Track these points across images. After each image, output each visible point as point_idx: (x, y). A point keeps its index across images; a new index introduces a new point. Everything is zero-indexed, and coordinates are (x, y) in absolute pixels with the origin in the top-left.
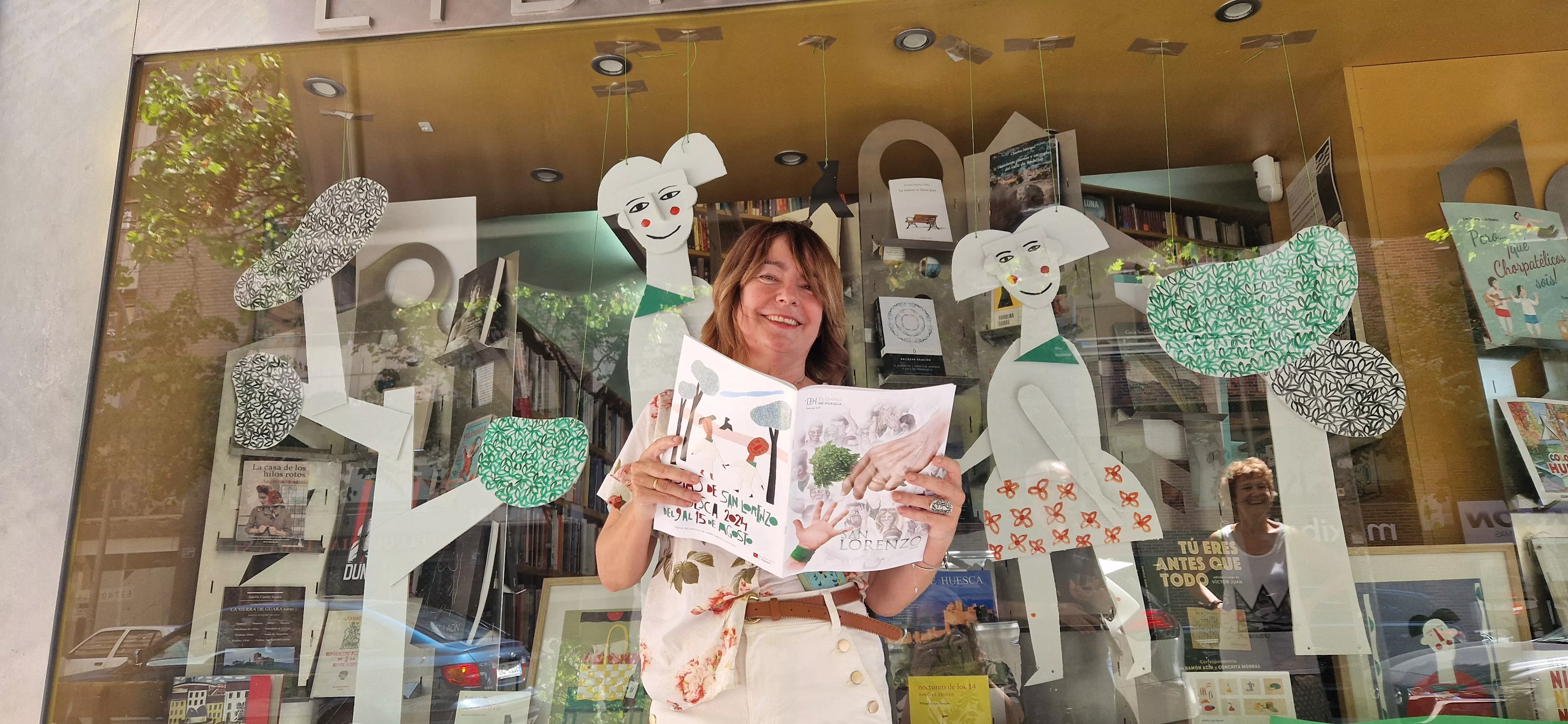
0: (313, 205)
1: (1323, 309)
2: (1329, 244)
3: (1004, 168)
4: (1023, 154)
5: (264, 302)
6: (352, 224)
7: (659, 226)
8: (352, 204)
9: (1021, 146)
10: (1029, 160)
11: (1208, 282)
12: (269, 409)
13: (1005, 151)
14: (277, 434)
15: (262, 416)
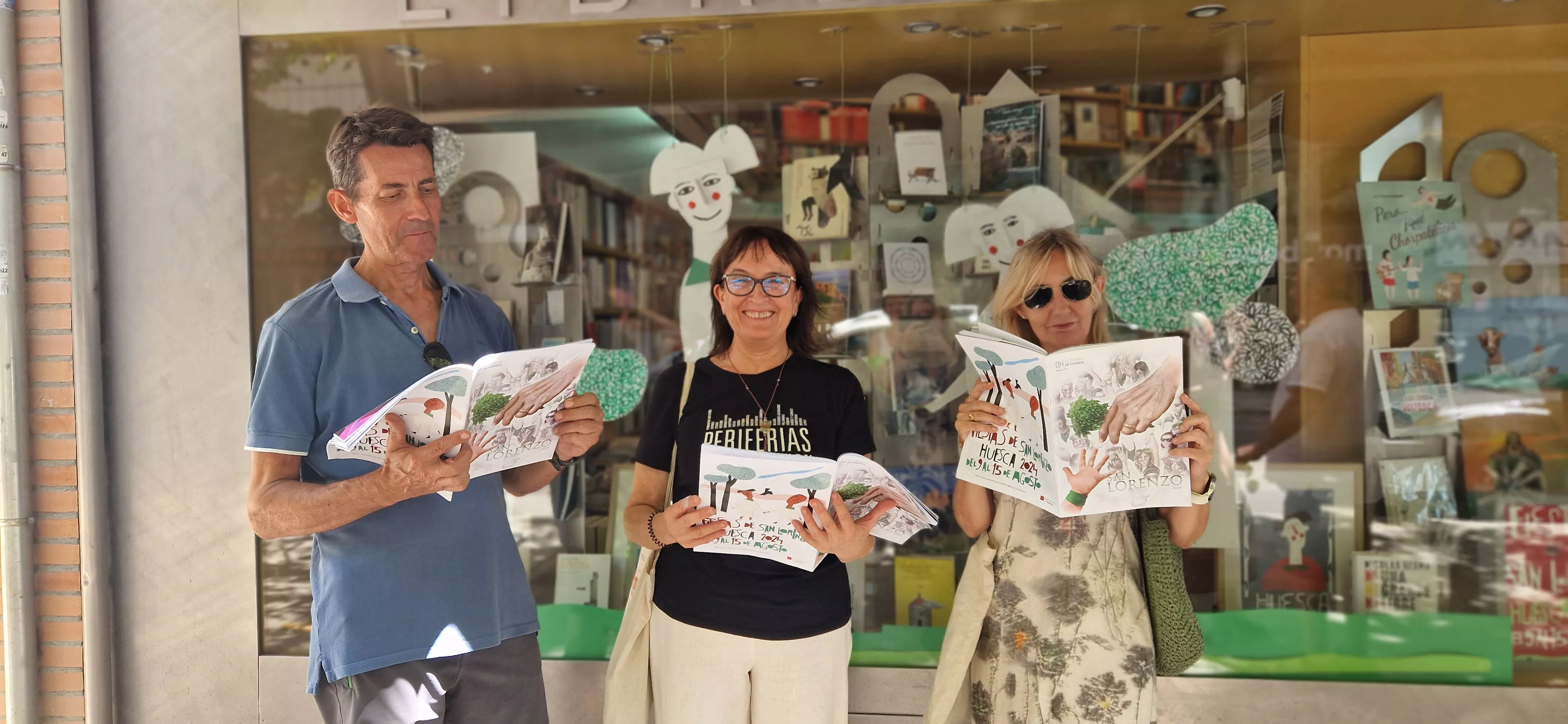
1: (1244, 276)
2: (1258, 220)
3: (996, 125)
4: (1013, 114)
7: (703, 209)
9: (1011, 106)
10: (1018, 121)
11: (1154, 251)
13: (998, 108)
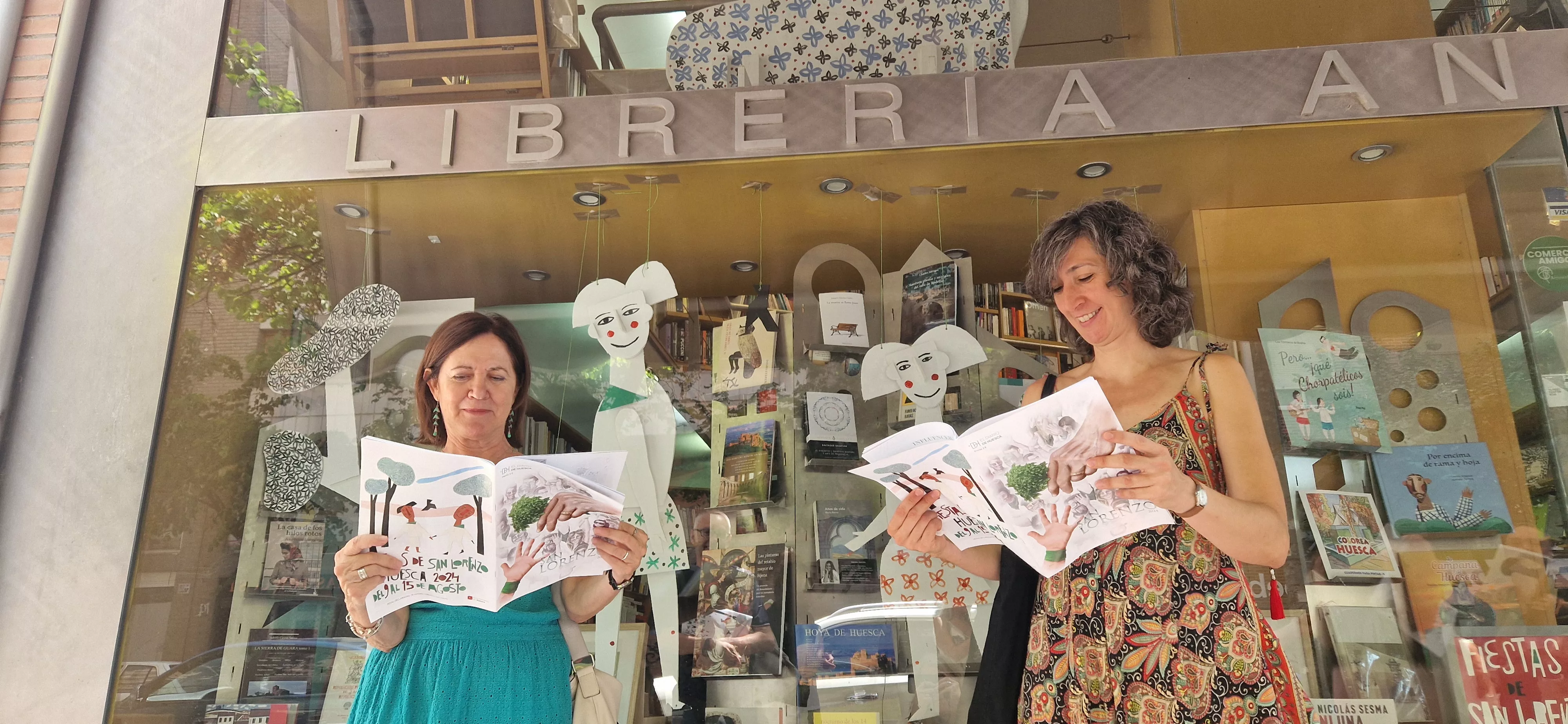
0: (337, 306)
3: (914, 286)
4: (928, 275)
5: (292, 387)
6: (369, 323)
7: (621, 337)
8: (370, 306)
9: (927, 269)
10: (933, 281)
12: (294, 478)
13: (915, 272)
14: (300, 499)
15: (288, 484)
